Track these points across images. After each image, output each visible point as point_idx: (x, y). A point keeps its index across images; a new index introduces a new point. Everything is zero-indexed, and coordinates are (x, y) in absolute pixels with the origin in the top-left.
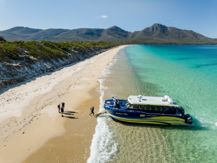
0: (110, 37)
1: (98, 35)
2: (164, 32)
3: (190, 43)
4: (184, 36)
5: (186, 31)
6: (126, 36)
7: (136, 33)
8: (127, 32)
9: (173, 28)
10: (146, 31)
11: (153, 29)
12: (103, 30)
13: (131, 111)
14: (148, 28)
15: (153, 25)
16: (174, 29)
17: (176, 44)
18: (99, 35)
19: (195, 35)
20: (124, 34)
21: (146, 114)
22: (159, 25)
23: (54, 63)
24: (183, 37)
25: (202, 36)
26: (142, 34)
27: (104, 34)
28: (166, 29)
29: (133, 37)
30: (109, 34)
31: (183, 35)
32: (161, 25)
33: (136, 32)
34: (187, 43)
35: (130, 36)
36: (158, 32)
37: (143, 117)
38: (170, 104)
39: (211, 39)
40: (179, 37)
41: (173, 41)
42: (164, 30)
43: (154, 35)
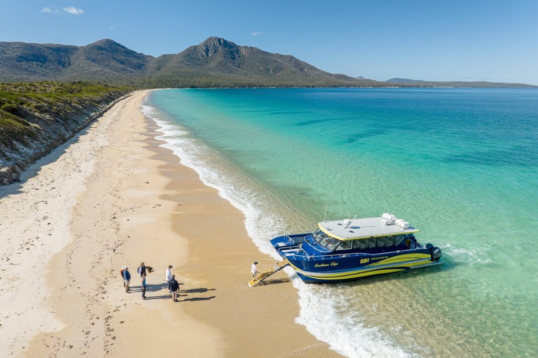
0: (95, 68)
1: (60, 63)
2: (234, 59)
3: (291, 83)
4: (278, 69)
5: (281, 56)
6: (139, 67)
7: (166, 58)
8: (141, 56)
9: (251, 48)
10: (191, 55)
11: (207, 51)
12: (75, 49)
13: (344, 256)
14: (196, 47)
15: (206, 41)
16: (254, 51)
17: (261, 86)
18: (62, 64)
19: (299, 65)
20: (135, 61)
21: (370, 257)
22: (219, 40)
23: (7, 154)
24: (275, 71)
25: (312, 68)
26: (182, 62)
27: (79, 61)
28: (238, 51)
29: (159, 68)
30: (94, 61)
31: (275, 64)
32: (225, 42)
33: (164, 56)
34: (285, 83)
35: (151, 66)
36: (219, 58)
37: (367, 264)
38: (405, 229)
39: (331, 75)
40: (268, 70)
41: (255, 79)
42: (232, 53)
43: (212, 65)
